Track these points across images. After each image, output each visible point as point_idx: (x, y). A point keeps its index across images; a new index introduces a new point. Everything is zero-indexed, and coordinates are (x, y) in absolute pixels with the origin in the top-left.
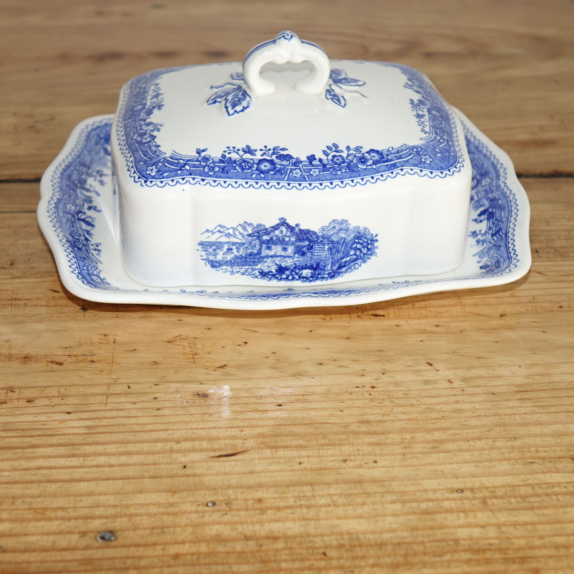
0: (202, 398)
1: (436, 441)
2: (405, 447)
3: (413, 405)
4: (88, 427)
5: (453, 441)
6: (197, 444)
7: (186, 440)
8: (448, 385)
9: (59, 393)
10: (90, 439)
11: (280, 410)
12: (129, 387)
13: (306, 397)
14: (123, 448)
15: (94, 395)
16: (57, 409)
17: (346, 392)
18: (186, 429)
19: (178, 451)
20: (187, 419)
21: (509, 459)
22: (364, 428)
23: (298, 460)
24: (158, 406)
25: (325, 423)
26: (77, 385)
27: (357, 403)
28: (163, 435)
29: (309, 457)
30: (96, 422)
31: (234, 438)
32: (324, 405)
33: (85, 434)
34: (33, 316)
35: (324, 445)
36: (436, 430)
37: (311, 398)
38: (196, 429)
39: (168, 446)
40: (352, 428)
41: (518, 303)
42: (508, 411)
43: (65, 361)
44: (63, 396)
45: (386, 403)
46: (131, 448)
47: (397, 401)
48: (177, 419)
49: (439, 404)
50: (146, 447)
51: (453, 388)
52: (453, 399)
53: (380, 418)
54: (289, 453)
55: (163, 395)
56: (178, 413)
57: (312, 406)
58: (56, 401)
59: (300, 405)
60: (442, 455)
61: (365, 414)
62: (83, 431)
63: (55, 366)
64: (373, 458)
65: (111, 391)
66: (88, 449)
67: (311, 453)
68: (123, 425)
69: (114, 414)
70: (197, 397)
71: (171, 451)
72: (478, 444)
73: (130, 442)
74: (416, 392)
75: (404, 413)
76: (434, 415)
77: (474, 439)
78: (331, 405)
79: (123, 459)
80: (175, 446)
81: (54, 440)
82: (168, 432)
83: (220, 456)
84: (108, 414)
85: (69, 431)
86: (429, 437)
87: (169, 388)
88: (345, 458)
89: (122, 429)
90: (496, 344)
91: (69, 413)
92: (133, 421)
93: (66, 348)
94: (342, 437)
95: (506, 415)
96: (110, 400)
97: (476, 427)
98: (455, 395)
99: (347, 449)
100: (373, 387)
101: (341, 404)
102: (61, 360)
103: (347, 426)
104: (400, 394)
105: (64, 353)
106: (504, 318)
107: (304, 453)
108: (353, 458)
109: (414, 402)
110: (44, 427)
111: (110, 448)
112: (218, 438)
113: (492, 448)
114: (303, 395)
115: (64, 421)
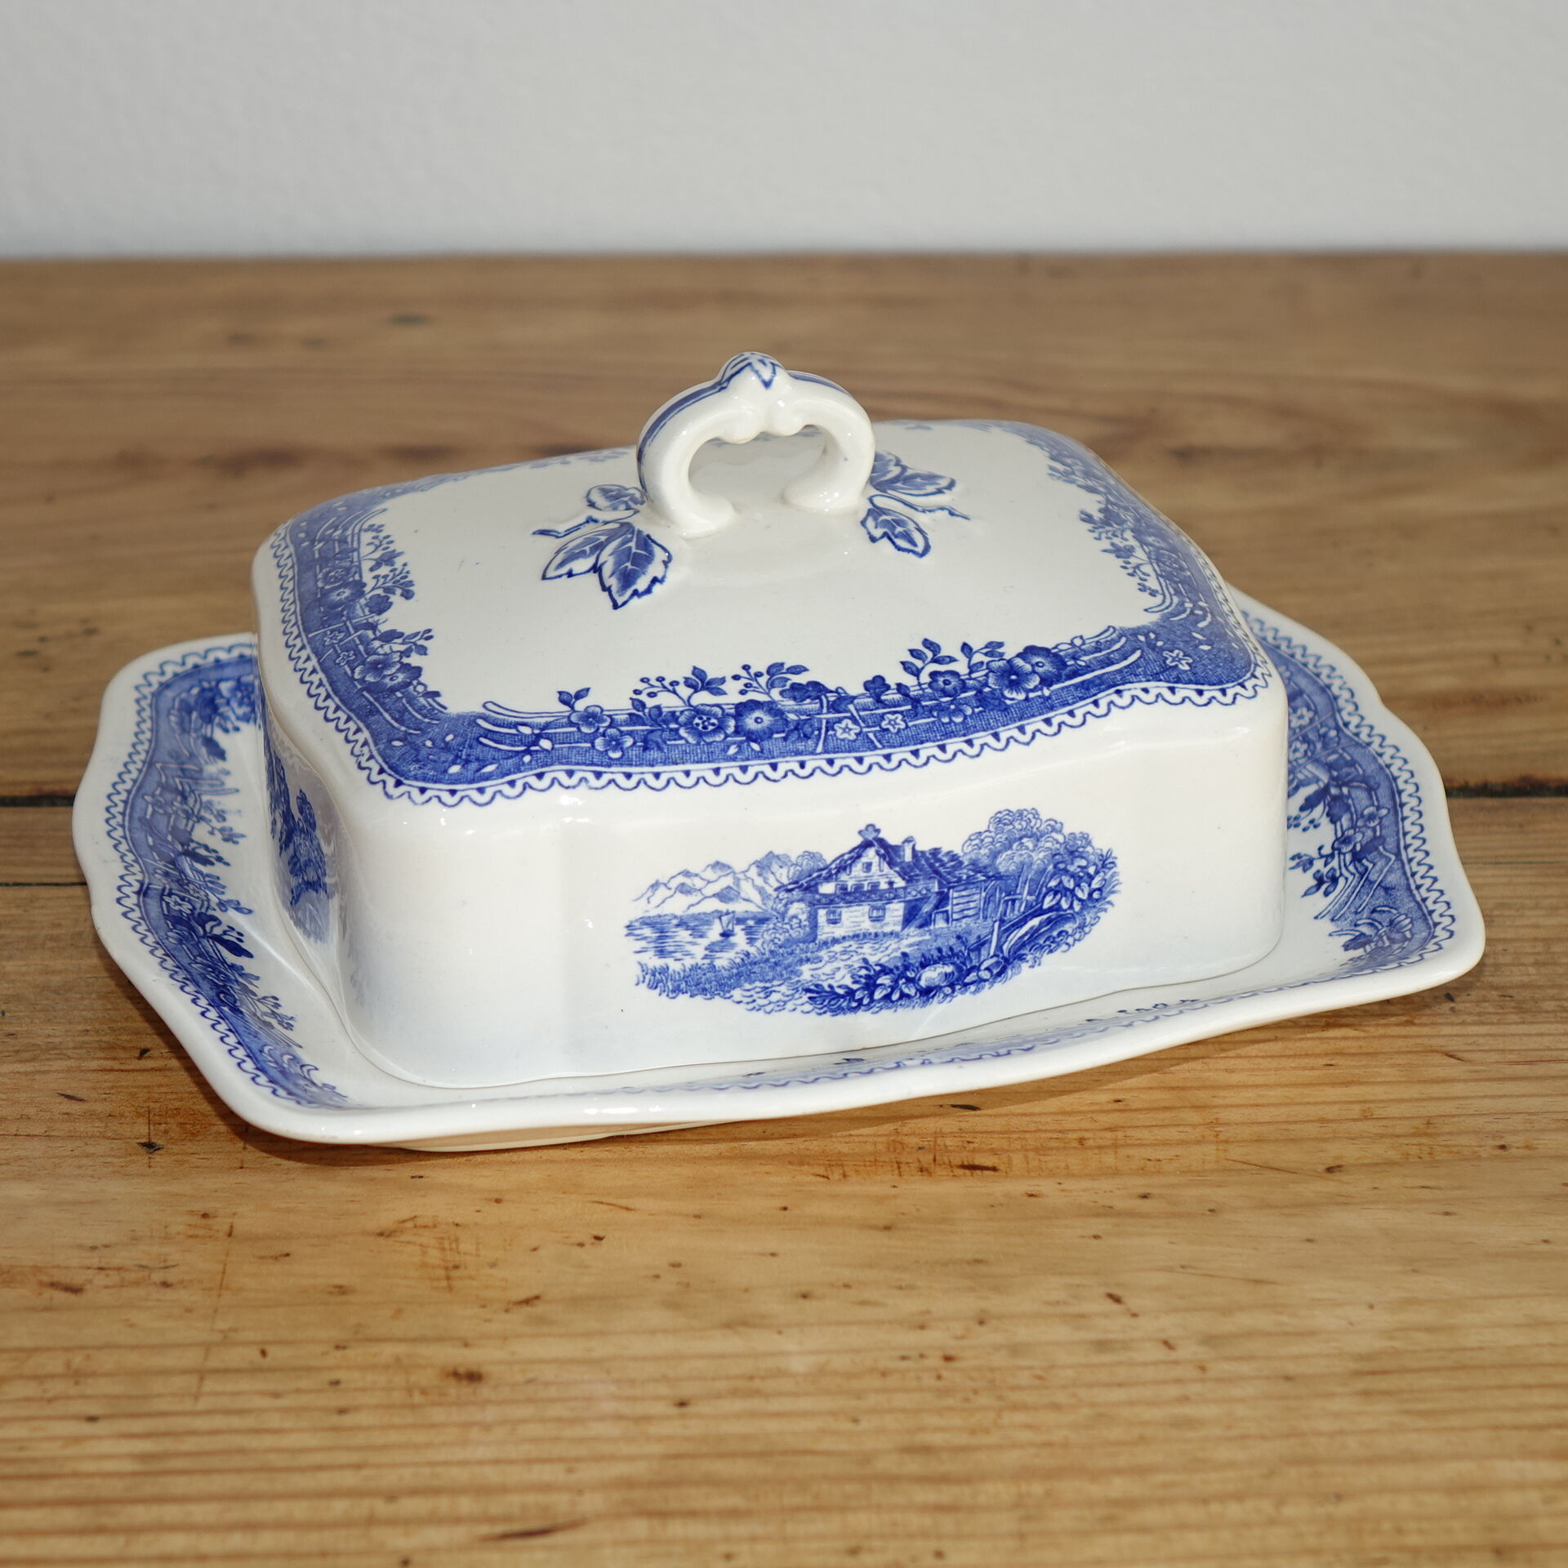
0: (464, 1383)
1: (1116, 1503)
2: (1028, 1518)
3: (1056, 1407)
4: (144, 1457)
5: (1162, 1502)
6: (443, 1504)
7: (414, 1492)
8: (1161, 1353)
9: (68, 1365)
10: (149, 1488)
11: (682, 1416)
12: (264, 1353)
13: (757, 1384)
14: (236, 1513)
15: (166, 1372)
16: (59, 1408)
17: (872, 1370)
18: (415, 1464)
19: (391, 1522)
20: (420, 1437)
21: (1315, 1552)
22: (913, 1466)
23: (723, 1548)
24: (342, 1402)
25: (806, 1452)
26: (118, 1347)
27: (901, 1400)
28: (349, 1479)
29: (754, 1539)
30: (167, 1445)
31: (546, 1488)
32: (805, 1404)
33: (134, 1474)
34: (7, 1164)
35: (798, 1509)
36: (1118, 1471)
37: (770, 1385)
38: (446, 1463)
39: (363, 1507)
40: (885, 1464)
41: (1382, 1136)
42: (1325, 1425)
43: (90, 1282)
44: (77, 1375)
45: (984, 1400)
46: (260, 1511)
47: (1015, 1397)
48: (394, 1437)
49: (1131, 1403)
50: (300, 1510)
51: (1176, 1362)
52: (1173, 1391)
53: (963, 1439)
54: (697, 1530)
55: (357, 1375)
56: (396, 1420)
57: (775, 1405)
58: (57, 1387)
59: (739, 1405)
60: (1127, 1539)
61: (922, 1429)
62: (128, 1466)
63: (60, 1297)
64: (934, 1545)
65: (213, 1363)
66: (141, 1514)
67: (758, 1529)
68: (242, 1451)
69: (218, 1422)
70: (452, 1382)
71: (371, 1521)
72: (1234, 1510)
73: (258, 1497)
74: (1070, 1373)
75: (1028, 1427)
76: (1116, 1433)
77: (1222, 1498)
78: (826, 1403)
79: (237, 1541)
80: (381, 1508)
81: (48, 1490)
82: (364, 1472)
83: (506, 1536)
84: (200, 1423)
85: (91, 1466)
86: (1095, 1490)
87: (375, 1355)
88: (853, 1543)
89: (237, 1461)
90: (1309, 1245)
91: (92, 1419)
92: (268, 1441)
93: (94, 1248)
94: (850, 1488)
95: (1319, 1434)
96: (210, 1385)
97: (1231, 1464)
98: (1178, 1381)
99: (862, 1521)
100: (948, 1359)
101: (854, 1403)
102: (78, 1279)
103: (866, 1458)
104: (1024, 1378)
105: (88, 1262)
106: (1337, 1176)
107: (740, 1529)
108: (877, 1544)
109: (1061, 1397)
110: (23, 1454)
111: (201, 1513)
112: (504, 1489)
113: (1272, 1522)
114: (751, 1378)
115: (76, 1440)
